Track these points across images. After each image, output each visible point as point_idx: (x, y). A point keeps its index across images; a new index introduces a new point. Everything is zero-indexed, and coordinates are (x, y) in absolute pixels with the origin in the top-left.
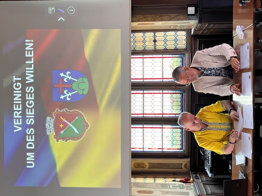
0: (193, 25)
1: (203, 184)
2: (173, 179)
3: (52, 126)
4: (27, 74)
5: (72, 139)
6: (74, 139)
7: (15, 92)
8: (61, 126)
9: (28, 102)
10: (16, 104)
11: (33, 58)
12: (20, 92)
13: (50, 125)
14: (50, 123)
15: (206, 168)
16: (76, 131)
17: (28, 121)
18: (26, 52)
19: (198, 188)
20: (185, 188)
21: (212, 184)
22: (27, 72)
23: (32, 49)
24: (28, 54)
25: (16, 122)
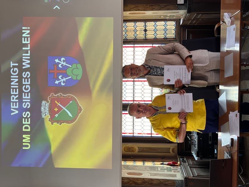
0: (183, 15)
1: (189, 167)
2: (161, 163)
3: (48, 109)
4: (23, 60)
5: (66, 122)
6: (68, 122)
7: (12, 77)
8: (56, 109)
9: (24, 86)
10: (13, 88)
11: (29, 45)
12: (17, 77)
13: (45, 109)
14: (45, 107)
15: (192, 153)
16: (70, 115)
17: (25, 105)
18: (23, 38)
19: (185, 171)
20: (173, 171)
21: (199, 167)
22: (23, 58)
23: (29, 36)
24: (25, 41)
25: (13, 105)
